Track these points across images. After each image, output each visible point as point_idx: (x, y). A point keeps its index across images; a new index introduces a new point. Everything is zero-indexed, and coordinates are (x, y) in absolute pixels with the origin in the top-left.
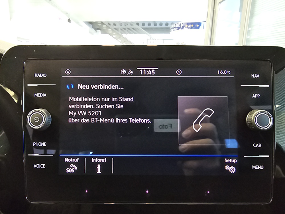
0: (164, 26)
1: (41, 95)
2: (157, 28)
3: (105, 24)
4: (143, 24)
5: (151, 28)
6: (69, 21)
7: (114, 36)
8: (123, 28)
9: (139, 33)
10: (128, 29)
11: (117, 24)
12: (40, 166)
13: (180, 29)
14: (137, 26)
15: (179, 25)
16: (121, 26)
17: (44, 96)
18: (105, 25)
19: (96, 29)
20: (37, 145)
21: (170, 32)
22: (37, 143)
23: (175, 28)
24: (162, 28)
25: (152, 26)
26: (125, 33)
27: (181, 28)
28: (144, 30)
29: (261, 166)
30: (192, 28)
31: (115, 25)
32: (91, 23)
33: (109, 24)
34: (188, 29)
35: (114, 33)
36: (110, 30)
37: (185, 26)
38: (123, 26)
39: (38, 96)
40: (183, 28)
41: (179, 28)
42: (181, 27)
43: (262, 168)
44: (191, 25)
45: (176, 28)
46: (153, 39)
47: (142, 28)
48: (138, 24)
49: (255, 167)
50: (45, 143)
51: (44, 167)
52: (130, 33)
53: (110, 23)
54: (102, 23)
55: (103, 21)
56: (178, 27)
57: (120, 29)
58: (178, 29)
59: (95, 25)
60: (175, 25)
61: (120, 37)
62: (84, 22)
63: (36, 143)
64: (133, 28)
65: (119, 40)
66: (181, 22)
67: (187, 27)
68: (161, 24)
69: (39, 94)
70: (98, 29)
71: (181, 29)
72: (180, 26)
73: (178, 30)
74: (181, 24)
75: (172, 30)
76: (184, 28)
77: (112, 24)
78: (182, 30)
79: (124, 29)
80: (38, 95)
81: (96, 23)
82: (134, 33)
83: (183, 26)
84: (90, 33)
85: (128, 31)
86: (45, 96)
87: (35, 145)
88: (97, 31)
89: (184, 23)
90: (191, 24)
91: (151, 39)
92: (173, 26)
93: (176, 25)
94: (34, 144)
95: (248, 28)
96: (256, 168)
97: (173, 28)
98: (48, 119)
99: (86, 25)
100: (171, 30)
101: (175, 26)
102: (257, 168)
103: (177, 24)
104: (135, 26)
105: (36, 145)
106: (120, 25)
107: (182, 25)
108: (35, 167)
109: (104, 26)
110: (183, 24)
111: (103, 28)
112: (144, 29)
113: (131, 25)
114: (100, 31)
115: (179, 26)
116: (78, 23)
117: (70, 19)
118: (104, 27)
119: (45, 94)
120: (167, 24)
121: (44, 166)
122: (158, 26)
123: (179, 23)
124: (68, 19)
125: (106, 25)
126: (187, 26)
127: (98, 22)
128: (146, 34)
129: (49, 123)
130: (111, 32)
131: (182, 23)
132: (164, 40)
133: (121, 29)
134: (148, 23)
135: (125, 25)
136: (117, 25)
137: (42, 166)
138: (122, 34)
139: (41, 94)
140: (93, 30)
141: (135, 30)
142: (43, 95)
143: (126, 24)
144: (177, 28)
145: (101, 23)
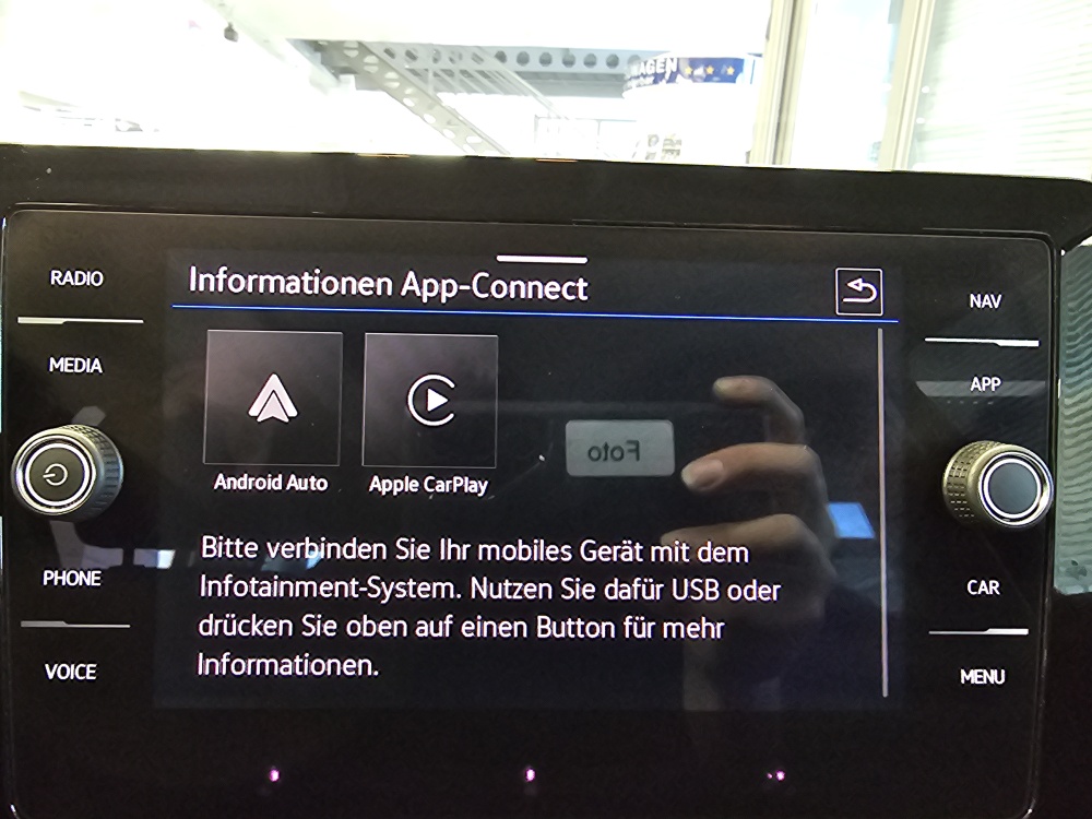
0: (601, 67)
1: (80, 364)
2: (575, 76)
3: (372, 53)
4: (523, 59)
5: (555, 75)
6: (230, 33)
7: (406, 101)
8: (444, 71)
9: (506, 92)
10: (464, 72)
11: (420, 54)
12: (72, 672)
13: (664, 81)
14: (497, 65)
15: (659, 65)
16: (435, 60)
17: (94, 367)
18: (374, 57)
19: (339, 71)
20: (60, 581)
21: (624, 94)
22: (60, 574)
23: (645, 76)
24: (596, 77)
25: (557, 66)
26: (451, 89)
27: (667, 76)
28: (523, 82)
29: (994, 673)
30: (708, 79)
31: (411, 56)
32: (316, 46)
33: (388, 52)
34: (694, 81)
35: (409, 91)
36: (391, 75)
37: (681, 68)
38: (445, 63)
39: (67, 370)
40: (672, 79)
41: (658, 78)
42: (665, 72)
43: (999, 679)
44: (707, 66)
45: (647, 78)
46: (559, 118)
47: (518, 73)
48: (501, 57)
49: (973, 676)
50: (94, 572)
51: (91, 675)
52: (471, 91)
53: (395, 49)
54: (363, 48)
55: (366, 38)
56: (655, 75)
57: (431, 75)
58: (655, 82)
59: (333, 56)
60: (643, 64)
61: (430, 107)
62: (288, 40)
63: (55, 575)
64: (482, 73)
65: (426, 116)
66: (668, 56)
67: (691, 76)
68: (590, 61)
69: (67, 359)
70: (346, 71)
71: (668, 82)
72: (662, 71)
73: (655, 86)
74: (669, 61)
75: (634, 83)
76: (679, 76)
77: (401, 53)
78: (671, 85)
79: (450, 73)
80: (63, 364)
81: (338, 46)
82: (488, 91)
83: (675, 70)
84: (315, 84)
85: (461, 81)
86: (96, 371)
87: (51, 582)
88: (342, 77)
89: (678, 59)
90: (708, 62)
91: (549, 117)
92: (635, 70)
93: (648, 64)
94: (46, 579)
95: (922, 87)
96: (974, 681)
97: (638, 77)
98: (107, 471)
99: (298, 53)
100: (629, 84)
101: (643, 70)
102: (979, 679)
103: (651, 61)
104: (492, 65)
105: (56, 583)
106: (431, 60)
107: (672, 66)
108: (51, 676)
109: (369, 59)
110: (675, 61)
111: (367, 68)
112: (523, 78)
113: (477, 59)
114: (351, 77)
115: (660, 71)
116: (266, 43)
117: (235, 28)
118: (367, 64)
119: (97, 361)
120: (613, 61)
121: (89, 671)
122: (579, 67)
123: (660, 59)
124: (227, 26)
125: (374, 54)
126: (688, 71)
127: (347, 45)
128: (531, 98)
129: (110, 490)
130: (396, 85)
131: (672, 60)
132: (599, 121)
133: (436, 75)
134: (540, 54)
135: (451, 60)
136: (418, 60)
137: (83, 672)
138: (439, 95)
139: (77, 360)
140: (326, 76)
141: (493, 82)
142: (86, 364)
143: (456, 53)
144: (653, 78)
145: (356, 46)
